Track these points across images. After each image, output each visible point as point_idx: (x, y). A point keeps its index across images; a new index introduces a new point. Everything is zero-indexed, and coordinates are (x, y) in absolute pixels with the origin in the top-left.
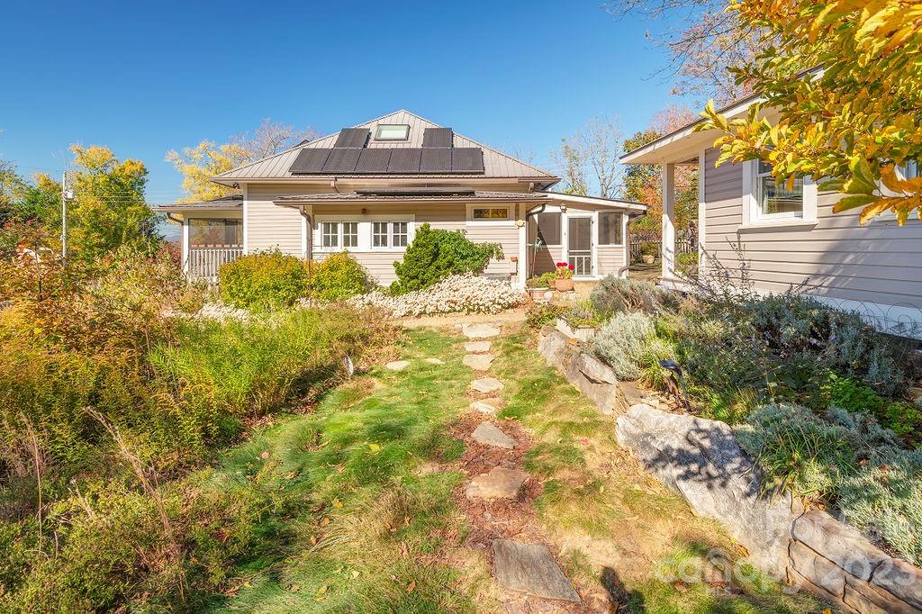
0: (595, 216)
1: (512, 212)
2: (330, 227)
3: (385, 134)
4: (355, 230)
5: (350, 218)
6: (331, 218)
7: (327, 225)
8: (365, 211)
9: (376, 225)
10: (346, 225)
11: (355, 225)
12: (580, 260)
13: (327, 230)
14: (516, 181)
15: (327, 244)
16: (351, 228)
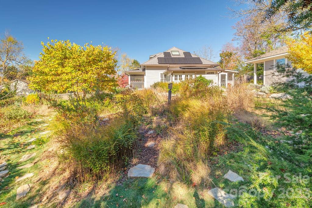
0: (226, 74)
1: (215, 73)
2: (176, 76)
3: (174, 53)
4: (181, 77)
5: (180, 74)
6: (176, 74)
7: (175, 76)
8: (184, 72)
9: (186, 75)
10: (179, 76)
11: (181, 76)
12: (223, 84)
13: (175, 77)
14: (210, 65)
15: (175, 80)
16: (180, 76)
